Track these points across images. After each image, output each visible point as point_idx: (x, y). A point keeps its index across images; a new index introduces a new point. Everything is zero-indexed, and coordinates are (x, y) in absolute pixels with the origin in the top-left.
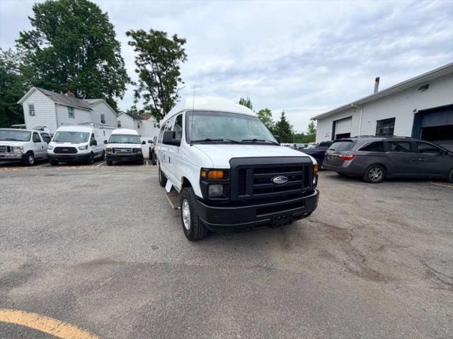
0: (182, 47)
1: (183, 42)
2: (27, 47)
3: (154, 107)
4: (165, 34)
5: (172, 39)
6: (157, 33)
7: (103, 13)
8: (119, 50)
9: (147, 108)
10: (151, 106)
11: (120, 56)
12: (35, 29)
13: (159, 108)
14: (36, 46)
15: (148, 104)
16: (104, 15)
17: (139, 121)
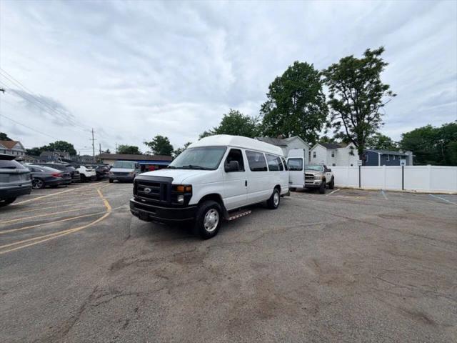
0: (379, 57)
1: (379, 52)
2: (265, 112)
3: (345, 133)
4: (352, 56)
5: (364, 57)
6: (343, 61)
7: (310, 65)
8: (321, 90)
9: (337, 136)
10: (342, 133)
11: (322, 94)
12: (269, 99)
13: (350, 133)
14: (270, 109)
15: (339, 132)
16: (310, 68)
17: (334, 150)
